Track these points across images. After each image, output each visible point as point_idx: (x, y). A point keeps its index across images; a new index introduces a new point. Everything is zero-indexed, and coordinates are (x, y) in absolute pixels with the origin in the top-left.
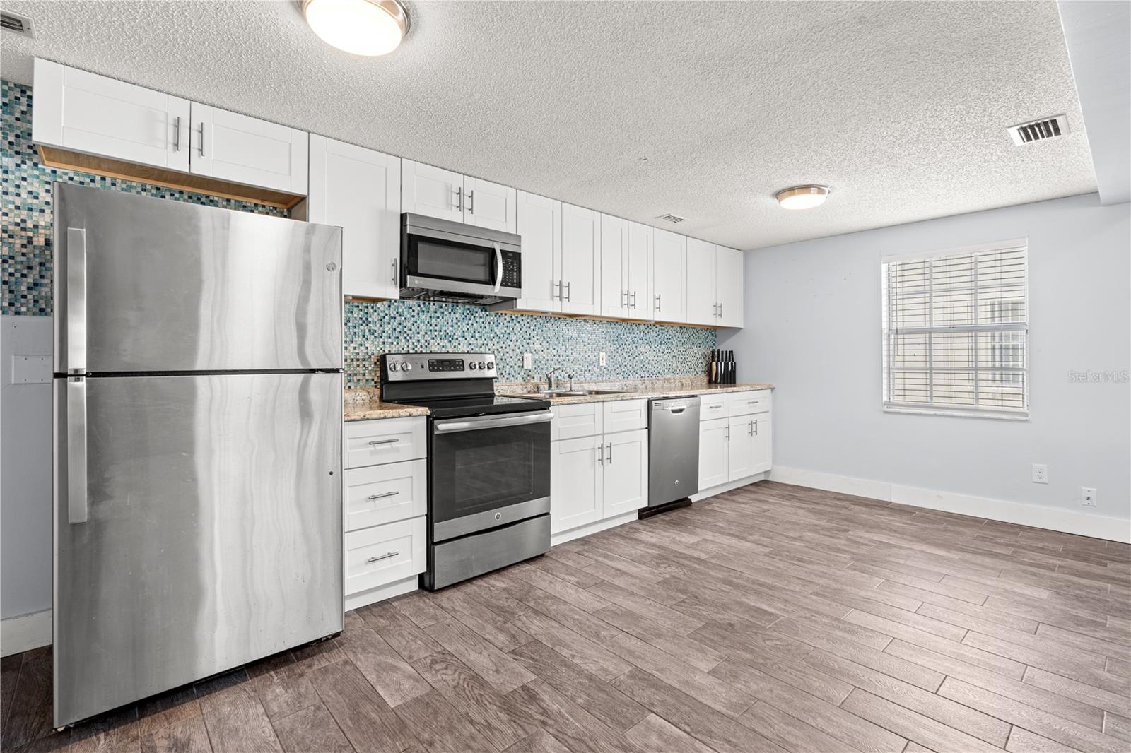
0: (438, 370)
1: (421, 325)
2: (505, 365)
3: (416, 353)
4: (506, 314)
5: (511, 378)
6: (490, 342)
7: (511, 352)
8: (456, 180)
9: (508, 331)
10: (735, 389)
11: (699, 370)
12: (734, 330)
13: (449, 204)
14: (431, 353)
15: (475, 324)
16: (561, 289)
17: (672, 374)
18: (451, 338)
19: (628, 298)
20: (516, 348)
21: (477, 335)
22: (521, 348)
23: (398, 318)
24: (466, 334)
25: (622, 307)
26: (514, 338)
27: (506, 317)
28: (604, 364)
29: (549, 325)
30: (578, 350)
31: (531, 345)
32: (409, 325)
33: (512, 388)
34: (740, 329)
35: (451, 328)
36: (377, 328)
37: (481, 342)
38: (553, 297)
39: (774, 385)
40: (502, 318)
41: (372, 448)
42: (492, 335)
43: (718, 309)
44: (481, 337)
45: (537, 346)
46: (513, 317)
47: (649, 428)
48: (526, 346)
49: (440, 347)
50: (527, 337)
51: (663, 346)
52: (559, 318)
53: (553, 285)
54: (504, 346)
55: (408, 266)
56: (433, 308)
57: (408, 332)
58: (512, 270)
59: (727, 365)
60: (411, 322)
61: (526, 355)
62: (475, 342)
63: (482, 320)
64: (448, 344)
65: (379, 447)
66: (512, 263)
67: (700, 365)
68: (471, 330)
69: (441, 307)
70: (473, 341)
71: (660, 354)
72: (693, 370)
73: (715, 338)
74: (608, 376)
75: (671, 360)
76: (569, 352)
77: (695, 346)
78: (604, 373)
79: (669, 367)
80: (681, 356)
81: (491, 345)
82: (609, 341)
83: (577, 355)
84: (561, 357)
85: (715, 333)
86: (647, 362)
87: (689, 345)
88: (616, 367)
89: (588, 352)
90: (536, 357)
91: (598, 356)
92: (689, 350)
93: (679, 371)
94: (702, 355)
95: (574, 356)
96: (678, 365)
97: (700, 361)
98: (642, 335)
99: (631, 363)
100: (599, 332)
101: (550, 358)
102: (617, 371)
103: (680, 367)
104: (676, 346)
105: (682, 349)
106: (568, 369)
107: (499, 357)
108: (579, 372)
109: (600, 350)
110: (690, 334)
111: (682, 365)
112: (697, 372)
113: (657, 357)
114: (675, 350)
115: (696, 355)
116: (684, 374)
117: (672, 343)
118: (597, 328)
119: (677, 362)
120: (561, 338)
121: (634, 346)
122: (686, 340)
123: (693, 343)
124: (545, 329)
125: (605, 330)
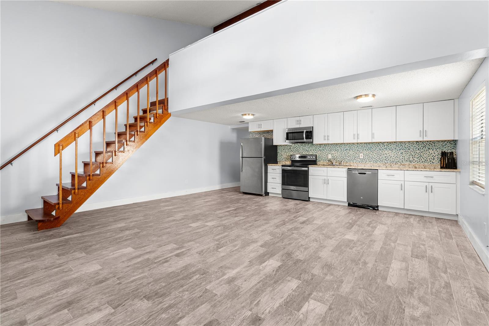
0: (301, 158)
1: (301, 149)
2: (323, 157)
5: (324, 161)
7: (324, 154)
9: (323, 149)
11: (435, 161)
15: (314, 148)
16: (327, 137)
17: (409, 162)
19: (356, 136)
20: (326, 153)
21: (314, 150)
22: (328, 153)
23: (296, 148)
24: (311, 150)
26: (325, 150)
28: (362, 158)
29: (338, 146)
30: (350, 153)
31: (331, 152)
32: (298, 149)
33: (324, 163)
35: (308, 149)
36: (292, 150)
37: (316, 152)
38: (325, 140)
39: (460, 170)
40: (322, 146)
42: (318, 150)
44: (316, 150)
45: (333, 152)
48: (329, 152)
49: (304, 153)
50: (330, 150)
51: (402, 151)
53: (324, 136)
54: (322, 152)
55: (288, 138)
56: (303, 145)
61: (329, 155)
63: (316, 146)
65: (274, 170)
66: (309, 134)
69: (305, 144)
70: (313, 152)
72: (428, 161)
73: (454, 145)
74: (365, 162)
75: (408, 156)
76: (346, 154)
77: (432, 150)
78: (362, 161)
79: (406, 159)
80: (417, 155)
81: (318, 152)
82: (365, 150)
83: (349, 155)
84: (343, 155)
85: (454, 142)
86: (389, 157)
87: (424, 150)
88: (369, 159)
89: (355, 154)
90: (333, 155)
91: (360, 155)
92: (424, 152)
93: (416, 161)
94: (439, 154)
95: (348, 155)
96: (415, 159)
97: (437, 157)
98: (386, 147)
99: (378, 157)
100: (360, 147)
101: (338, 155)
102: (370, 160)
103: (416, 159)
104: (413, 150)
105: (418, 152)
106: (346, 159)
107: (321, 155)
108: (350, 160)
109: (360, 153)
110: (426, 144)
111: (418, 159)
112: (432, 162)
113: (396, 155)
114: (412, 152)
115: (432, 154)
116: (420, 163)
117: (409, 149)
118: (359, 146)
119: (414, 157)
120: (342, 150)
121: (380, 151)
122: (422, 148)
123: (429, 149)
124: (336, 148)
125: (363, 146)
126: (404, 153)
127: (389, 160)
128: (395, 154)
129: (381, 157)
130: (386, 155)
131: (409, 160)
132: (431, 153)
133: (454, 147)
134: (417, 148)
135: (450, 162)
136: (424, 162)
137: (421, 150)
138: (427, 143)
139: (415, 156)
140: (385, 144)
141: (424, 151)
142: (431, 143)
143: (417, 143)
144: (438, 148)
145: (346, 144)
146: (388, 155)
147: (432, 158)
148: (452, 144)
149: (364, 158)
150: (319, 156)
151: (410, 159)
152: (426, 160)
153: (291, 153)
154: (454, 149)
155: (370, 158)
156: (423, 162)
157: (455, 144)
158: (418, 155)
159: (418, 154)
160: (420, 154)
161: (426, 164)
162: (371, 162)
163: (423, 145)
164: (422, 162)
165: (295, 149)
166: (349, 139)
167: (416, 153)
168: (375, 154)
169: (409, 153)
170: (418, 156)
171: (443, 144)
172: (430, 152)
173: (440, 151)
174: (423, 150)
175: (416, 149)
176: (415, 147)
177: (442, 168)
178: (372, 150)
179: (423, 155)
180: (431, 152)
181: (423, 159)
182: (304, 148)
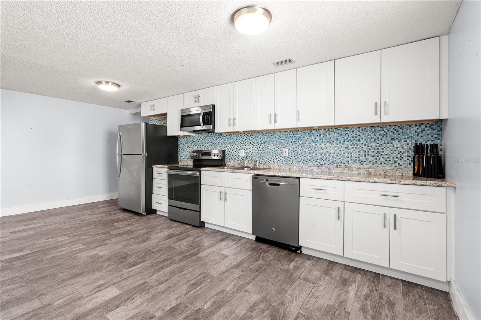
0: (203, 156)
1: (206, 141)
2: (233, 155)
3: (205, 150)
4: (233, 134)
6: (227, 146)
7: (235, 150)
9: (234, 141)
14: (209, 150)
15: (222, 139)
17: (359, 164)
19: (274, 117)
20: (238, 148)
21: (223, 143)
22: (240, 147)
23: (201, 139)
24: (219, 143)
26: (237, 143)
27: (233, 135)
29: (253, 137)
30: (270, 148)
31: (244, 146)
32: (203, 141)
34: (447, 120)
35: (215, 142)
36: (196, 143)
37: (224, 146)
38: (230, 125)
40: (232, 136)
41: (158, 175)
42: (228, 143)
43: (381, 108)
44: (224, 144)
45: (247, 147)
46: (237, 135)
48: (242, 146)
50: (243, 142)
51: (347, 143)
52: (259, 133)
53: (229, 120)
54: (232, 147)
55: (182, 124)
56: (209, 135)
57: (203, 144)
58: (209, 118)
59: (429, 159)
60: (204, 140)
61: (241, 151)
62: (222, 146)
63: (224, 137)
64: (214, 147)
66: (208, 116)
69: (212, 134)
70: (221, 146)
71: (343, 149)
72: (392, 162)
73: (438, 131)
74: (290, 162)
75: (357, 153)
76: (264, 149)
77: (397, 142)
78: (287, 160)
79: (354, 159)
82: (292, 142)
83: (269, 150)
84: (260, 152)
85: (438, 126)
86: (327, 154)
87: (385, 141)
88: (296, 157)
89: (276, 149)
90: (247, 151)
91: (283, 151)
92: (385, 145)
93: (370, 162)
94: (410, 149)
95: (267, 151)
96: (368, 157)
97: (406, 154)
98: (322, 136)
99: (310, 155)
100: (284, 138)
101: (253, 152)
102: (298, 160)
103: (370, 158)
104: (365, 142)
105: (374, 144)
109: (284, 147)
110: (387, 131)
111: (375, 157)
112: (399, 164)
113: (338, 151)
114: (363, 146)
115: (399, 149)
116: (376, 165)
117: (359, 140)
118: (282, 135)
119: (366, 155)
120: (260, 142)
121: (314, 144)
122: (380, 137)
123: (393, 139)
124: (251, 138)
125: (288, 136)
126: (350, 147)
127: (328, 160)
128: (336, 148)
129: (314, 154)
130: (322, 151)
131: (359, 160)
132: (397, 147)
133: (439, 134)
134: (372, 138)
135: (431, 165)
136: (385, 163)
137: (379, 142)
138: (388, 128)
139: (368, 152)
140: (321, 132)
141: (385, 143)
142: (397, 128)
143: (372, 130)
144: (408, 138)
145: (264, 133)
146: (325, 150)
147: (399, 156)
148: (435, 130)
149: (289, 155)
150: (228, 152)
151: (361, 158)
152: (388, 159)
153: (194, 148)
154: (439, 139)
155: (299, 157)
156: (383, 163)
157: (441, 129)
158: (373, 150)
159: (375, 149)
160: (378, 149)
161: (387, 167)
162: (300, 163)
163: (382, 132)
164: (381, 163)
165: (200, 141)
166: (263, 125)
167: (370, 148)
168: (305, 150)
169: (359, 146)
170: (373, 152)
171: (418, 130)
172: (395, 146)
173: (412, 143)
174: (383, 142)
175: (370, 140)
176: (369, 135)
177: (416, 175)
178: (301, 142)
179: (382, 150)
180: (397, 144)
181: (383, 158)
182: (210, 140)
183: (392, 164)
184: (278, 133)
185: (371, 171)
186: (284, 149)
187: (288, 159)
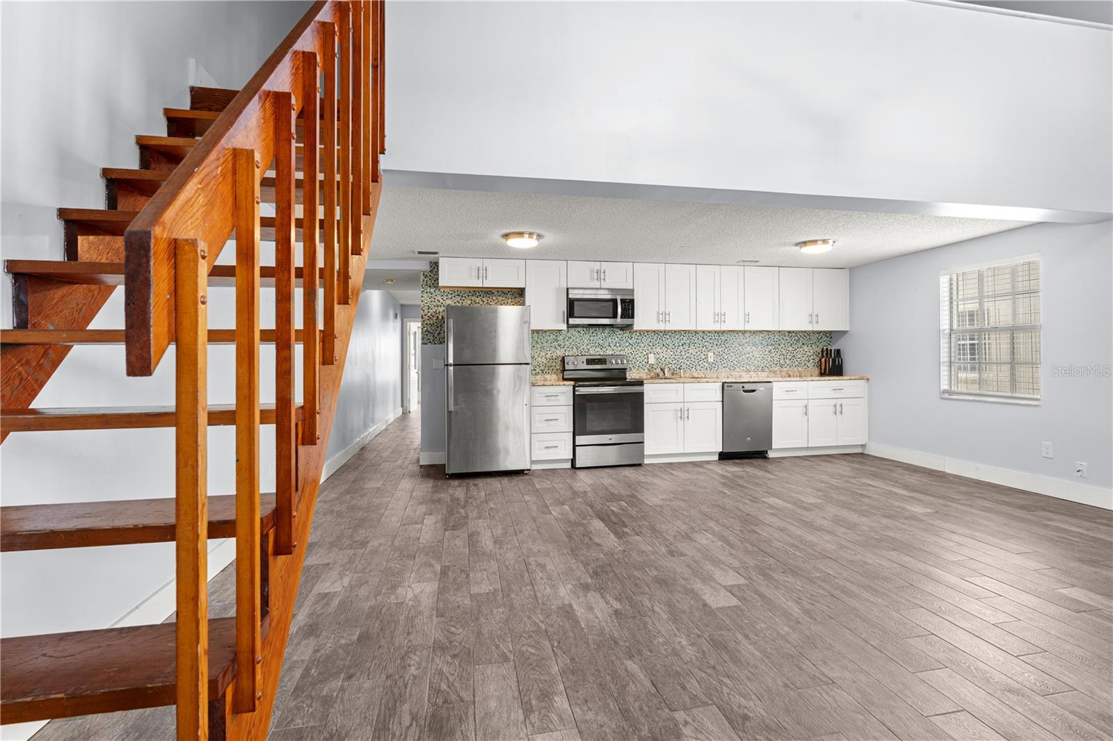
0: (592, 364)
2: (636, 361)
3: (581, 355)
5: (640, 369)
7: (640, 354)
8: (596, 266)
9: (637, 342)
10: (840, 378)
11: (810, 364)
12: (843, 333)
13: (592, 279)
14: (589, 355)
15: (616, 339)
16: (663, 317)
18: (602, 347)
19: (720, 317)
20: (644, 351)
22: (647, 351)
25: (714, 323)
26: (642, 345)
28: (712, 361)
29: (668, 337)
30: (690, 351)
31: (654, 349)
33: (640, 375)
34: (847, 331)
35: (602, 341)
36: (562, 344)
37: (620, 348)
38: (659, 321)
39: (869, 377)
40: (634, 334)
41: (547, 398)
42: (627, 345)
43: (813, 317)
44: (620, 346)
45: (659, 350)
46: (641, 333)
47: (723, 401)
48: (650, 350)
49: (596, 352)
50: (651, 344)
51: (770, 347)
53: (658, 313)
54: (635, 350)
55: (571, 313)
57: (578, 345)
58: (629, 309)
59: (834, 361)
61: (650, 355)
63: (620, 336)
64: (599, 350)
65: (550, 398)
66: (629, 305)
67: (811, 361)
68: (614, 342)
70: (615, 348)
71: (767, 353)
72: (803, 364)
74: (716, 369)
75: (778, 357)
76: (683, 353)
77: (806, 346)
78: (712, 366)
79: (776, 362)
80: (789, 354)
81: (626, 349)
82: (717, 345)
83: (689, 355)
84: (677, 357)
86: (753, 359)
87: (798, 345)
88: (722, 362)
89: (699, 353)
90: (658, 356)
91: (707, 355)
93: (788, 365)
94: (815, 353)
95: (687, 355)
97: (812, 357)
98: (748, 339)
99: (736, 360)
100: (708, 339)
101: (668, 357)
102: (724, 365)
103: (788, 362)
104: (784, 347)
105: (790, 349)
106: (682, 364)
107: (632, 357)
108: (691, 365)
109: (708, 351)
110: (799, 337)
111: (791, 361)
112: (807, 366)
114: (783, 350)
116: (793, 368)
117: (779, 345)
118: (705, 336)
119: (785, 358)
120: (676, 344)
121: (740, 348)
122: (795, 342)
123: (803, 344)
124: (664, 339)
125: (714, 338)
126: (772, 351)
128: (761, 352)
129: (740, 359)
130: (748, 356)
131: (779, 363)
132: (806, 352)
134: (789, 342)
136: (799, 366)
137: (794, 346)
138: (801, 334)
139: (786, 356)
140: (747, 335)
141: (798, 348)
142: (806, 334)
143: (789, 335)
144: (813, 344)
145: (683, 333)
146: (751, 354)
147: (808, 359)
149: (714, 360)
150: (628, 358)
151: (781, 362)
152: (800, 362)
155: (725, 361)
159: (791, 353)
160: (793, 353)
161: (800, 369)
162: (727, 369)
163: (796, 338)
164: (796, 366)
166: (707, 323)
167: (787, 351)
168: (731, 354)
169: (779, 350)
170: (790, 356)
172: (805, 350)
173: (815, 348)
175: (787, 344)
176: (787, 340)
177: (822, 374)
178: (727, 345)
179: (796, 354)
181: (797, 361)
182: (592, 339)
183: (803, 366)
184: (701, 334)
185: (791, 373)
186: (709, 354)
187: (714, 365)
